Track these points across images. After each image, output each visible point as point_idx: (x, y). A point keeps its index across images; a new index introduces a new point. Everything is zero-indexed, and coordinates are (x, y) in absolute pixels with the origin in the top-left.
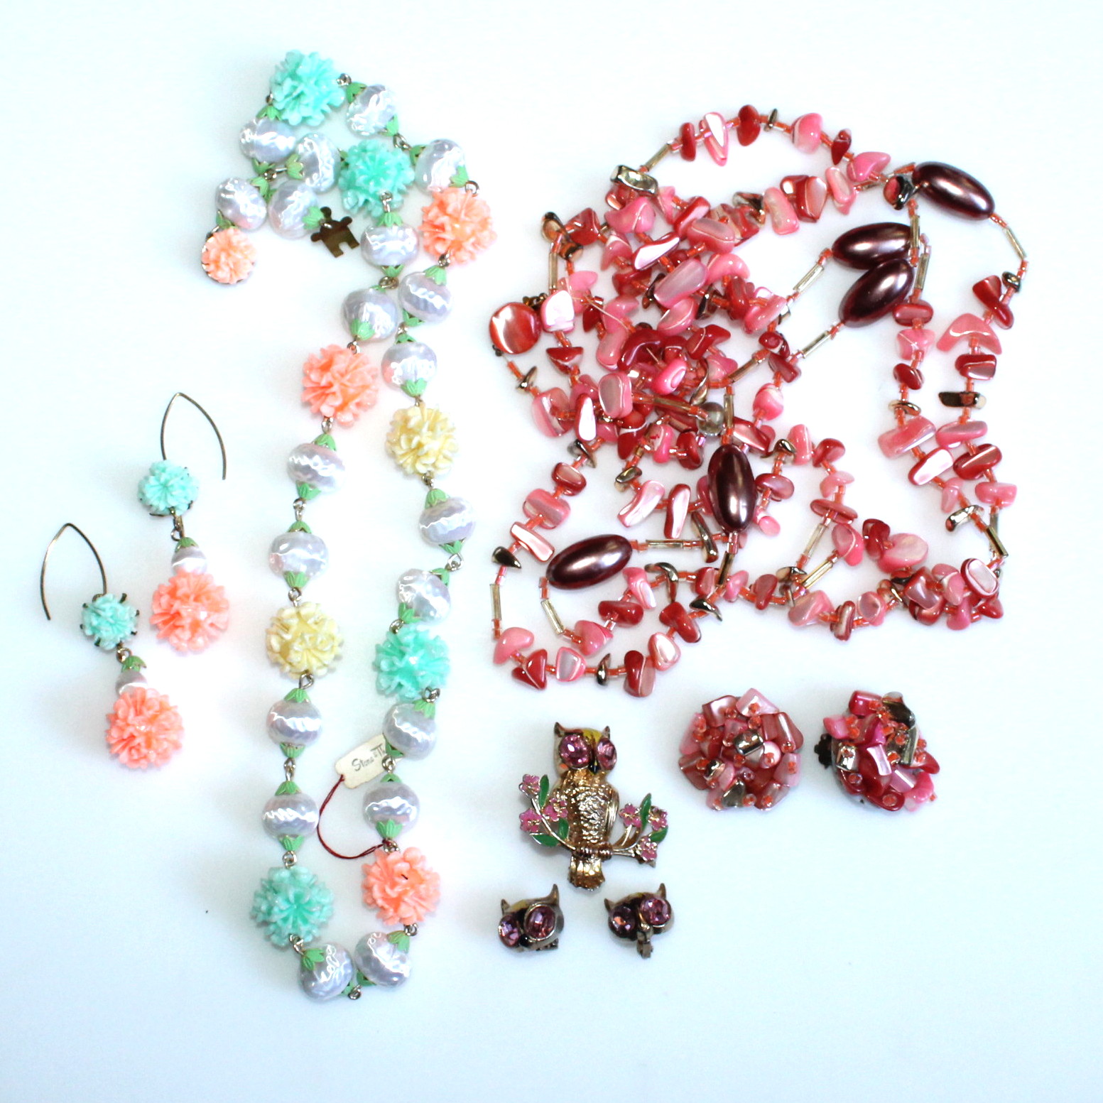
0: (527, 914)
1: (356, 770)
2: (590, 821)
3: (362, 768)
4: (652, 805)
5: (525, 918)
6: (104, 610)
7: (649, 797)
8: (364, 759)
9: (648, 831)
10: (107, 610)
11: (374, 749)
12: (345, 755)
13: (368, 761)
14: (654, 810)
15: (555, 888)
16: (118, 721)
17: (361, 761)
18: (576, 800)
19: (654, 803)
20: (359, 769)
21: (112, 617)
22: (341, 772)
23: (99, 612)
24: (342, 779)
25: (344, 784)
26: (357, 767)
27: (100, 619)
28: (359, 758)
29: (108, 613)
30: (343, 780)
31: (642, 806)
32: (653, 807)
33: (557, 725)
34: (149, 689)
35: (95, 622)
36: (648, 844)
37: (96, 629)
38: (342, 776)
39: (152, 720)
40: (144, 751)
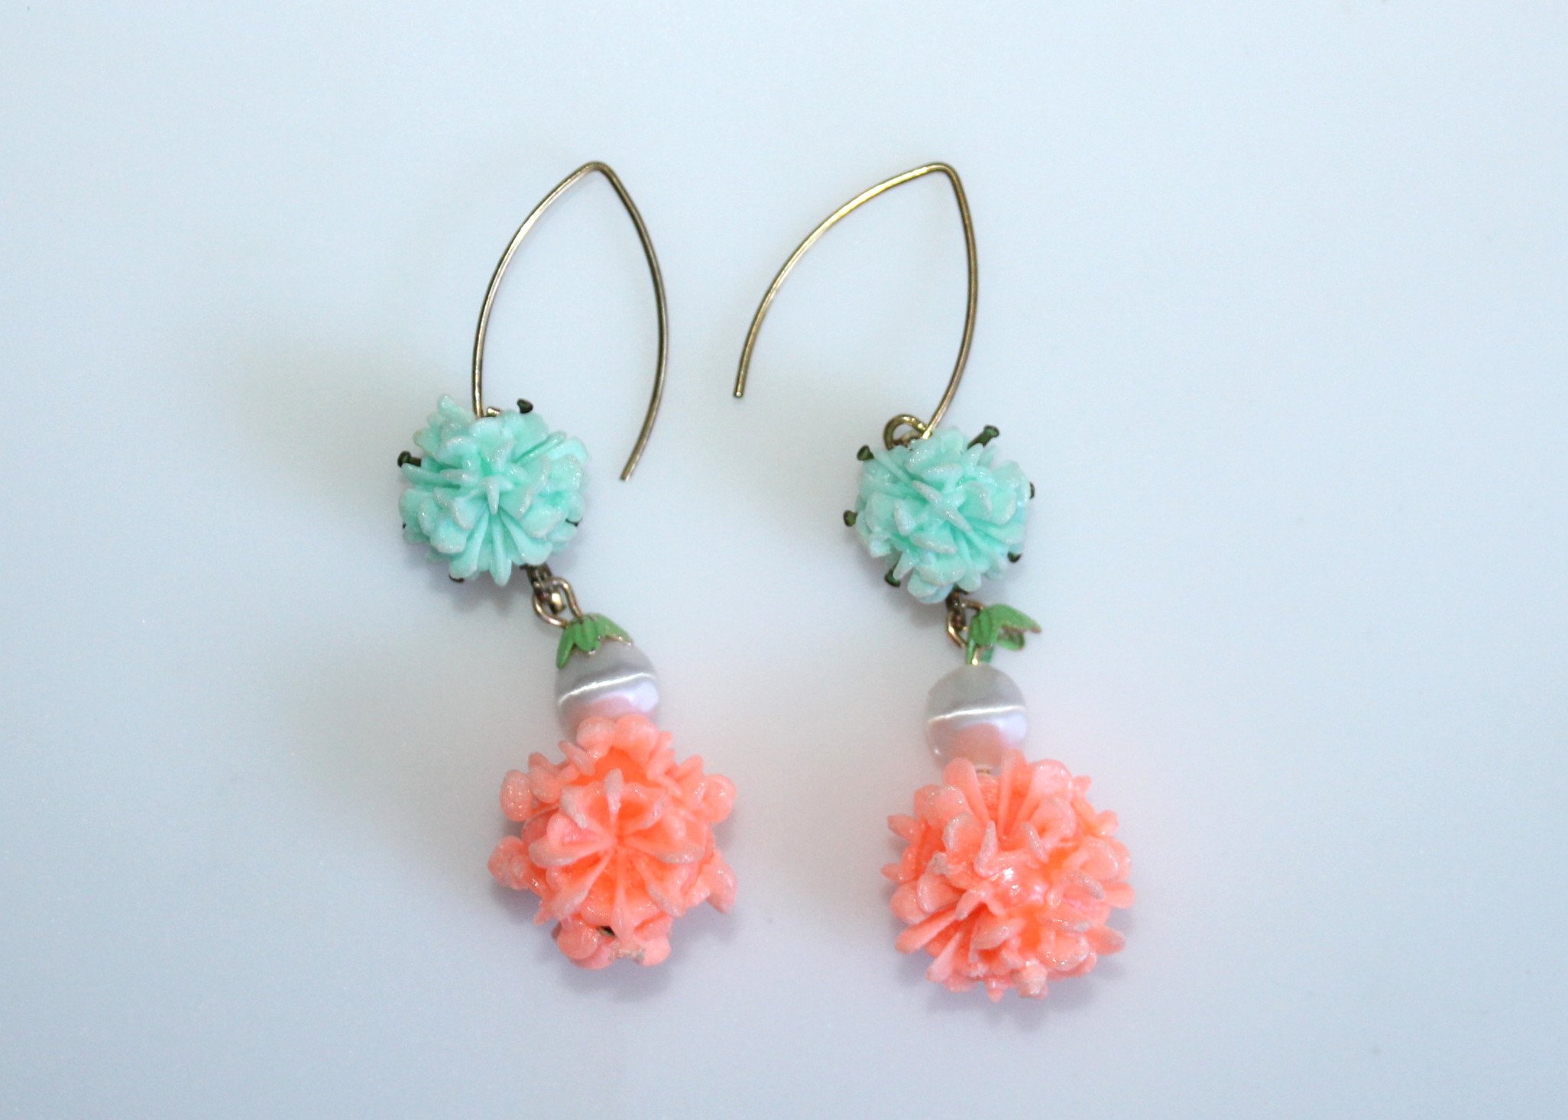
6: (939, 486)
10: (949, 488)
16: (941, 856)
21: (960, 509)
23: (927, 491)
27: (925, 517)
29: (953, 498)
34: (1042, 763)
35: (908, 523)
37: (900, 544)
39: (1052, 866)
40: (1011, 958)
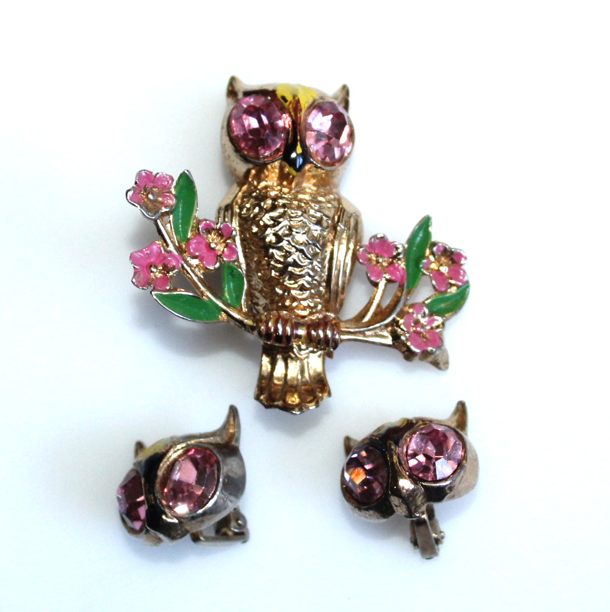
0: (164, 465)
2: (290, 269)
4: (434, 238)
5: (160, 473)
7: (425, 224)
9: (424, 293)
14: (435, 249)
15: (233, 412)
18: (258, 226)
19: (438, 234)
31: (411, 241)
32: (434, 244)
33: (233, 81)
36: (423, 321)
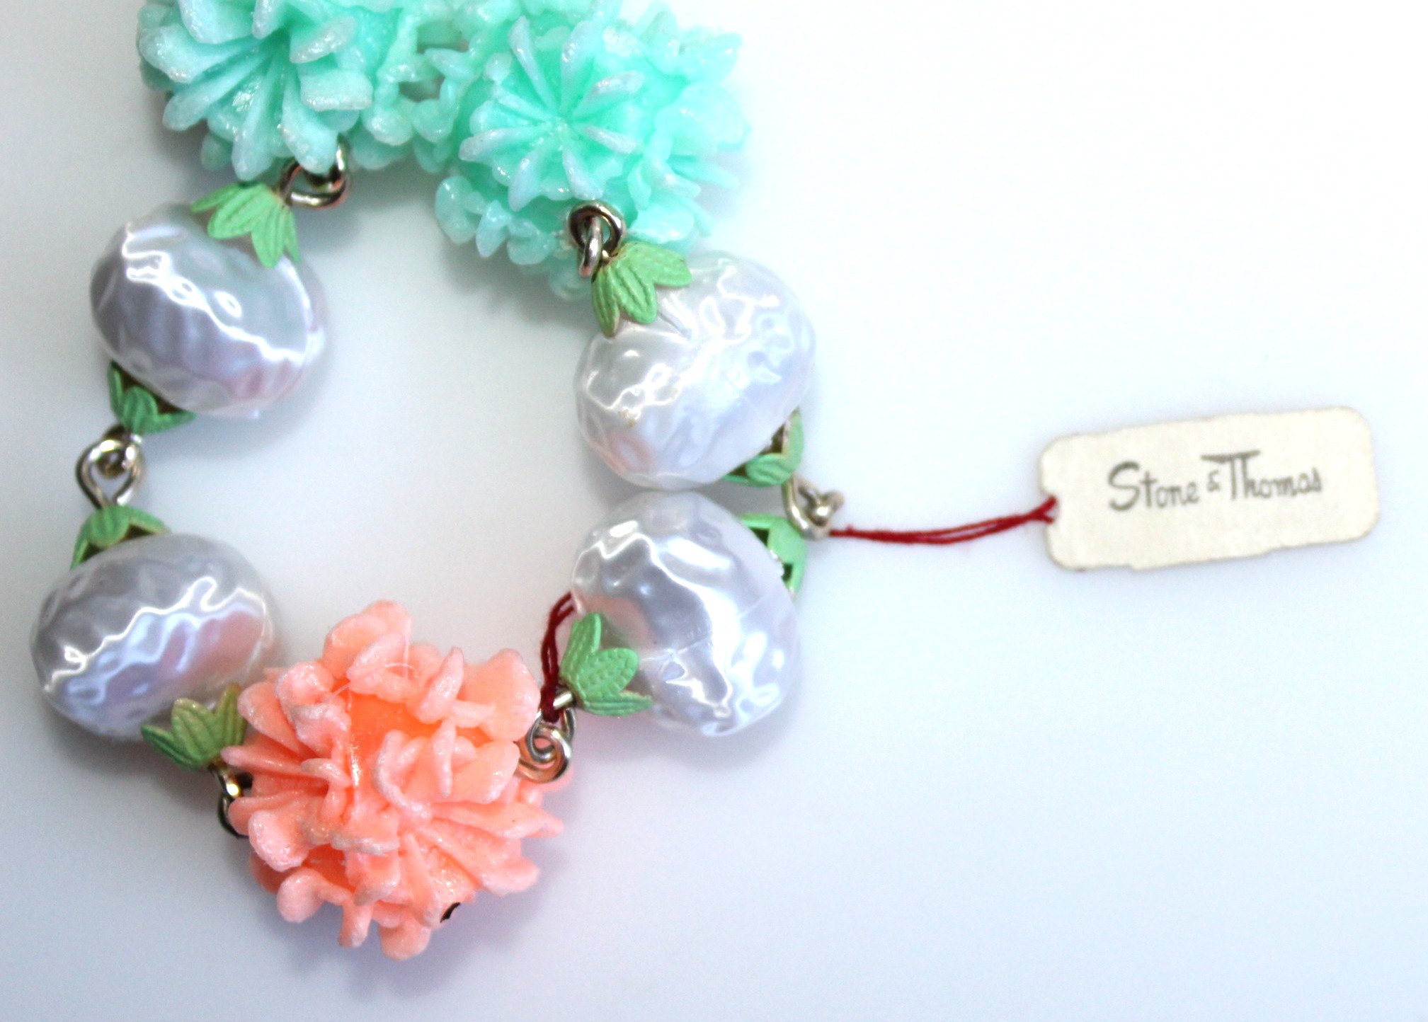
1: (1115, 506)
3: (1140, 506)
8: (1164, 479)
11: (1221, 459)
12: (1099, 431)
13: (1174, 490)
17: (1148, 482)
20: (1127, 507)
22: (1052, 485)
24: (1044, 513)
25: (1045, 538)
26: (1123, 497)
28: (1145, 466)
30: (1049, 520)
38: (1051, 503)
